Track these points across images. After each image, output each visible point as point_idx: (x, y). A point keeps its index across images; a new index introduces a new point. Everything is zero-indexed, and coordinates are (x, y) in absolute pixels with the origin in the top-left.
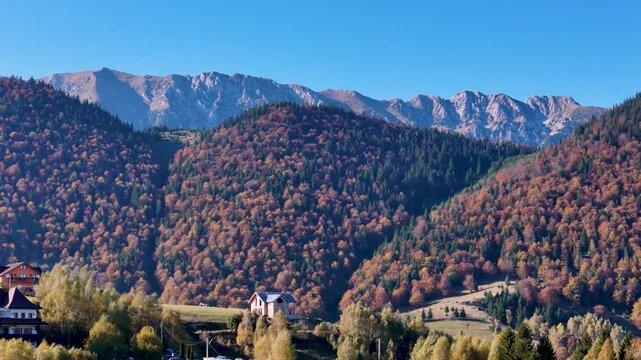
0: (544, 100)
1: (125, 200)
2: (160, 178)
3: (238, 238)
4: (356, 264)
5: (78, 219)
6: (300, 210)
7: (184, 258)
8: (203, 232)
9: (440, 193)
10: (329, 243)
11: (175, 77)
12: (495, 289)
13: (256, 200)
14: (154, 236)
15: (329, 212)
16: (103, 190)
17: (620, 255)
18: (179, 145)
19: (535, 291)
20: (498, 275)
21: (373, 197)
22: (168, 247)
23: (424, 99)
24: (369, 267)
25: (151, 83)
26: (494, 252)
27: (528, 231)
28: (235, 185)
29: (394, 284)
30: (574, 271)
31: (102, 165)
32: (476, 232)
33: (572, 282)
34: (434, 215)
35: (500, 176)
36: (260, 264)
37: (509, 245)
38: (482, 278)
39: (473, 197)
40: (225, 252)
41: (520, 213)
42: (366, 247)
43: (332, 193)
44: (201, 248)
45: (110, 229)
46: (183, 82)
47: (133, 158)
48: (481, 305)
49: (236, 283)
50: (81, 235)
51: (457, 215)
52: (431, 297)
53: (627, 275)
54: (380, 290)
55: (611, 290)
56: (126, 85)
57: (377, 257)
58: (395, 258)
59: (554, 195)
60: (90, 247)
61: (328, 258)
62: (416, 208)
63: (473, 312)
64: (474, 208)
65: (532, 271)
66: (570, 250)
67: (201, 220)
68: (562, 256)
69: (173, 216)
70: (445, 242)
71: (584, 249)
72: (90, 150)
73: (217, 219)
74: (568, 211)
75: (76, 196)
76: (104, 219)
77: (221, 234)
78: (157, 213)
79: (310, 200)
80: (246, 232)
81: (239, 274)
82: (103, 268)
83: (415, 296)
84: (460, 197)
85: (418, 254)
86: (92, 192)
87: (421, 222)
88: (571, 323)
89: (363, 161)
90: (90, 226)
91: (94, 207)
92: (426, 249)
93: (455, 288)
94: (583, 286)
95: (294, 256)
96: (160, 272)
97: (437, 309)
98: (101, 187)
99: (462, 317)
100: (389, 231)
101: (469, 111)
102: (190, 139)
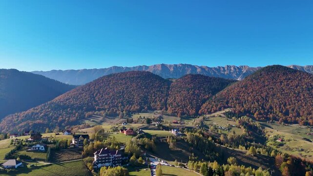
1: (162, 93)
2: (168, 88)
3: (181, 100)
4: (202, 105)
5: (154, 96)
6: (192, 94)
7: (172, 103)
8: (175, 99)
9: (218, 90)
10: (197, 101)
11: (175, 65)
12: (227, 110)
13: (185, 93)
14: (167, 99)
15: (197, 95)
16: (159, 91)
17: (252, 104)
18: (172, 82)
19: (235, 111)
20: (228, 107)
21: (206, 92)
22: (169, 101)
23: (219, 67)
24: (204, 105)
25: (170, 66)
26: (227, 102)
27: (234, 99)
28: (181, 90)
29: (209, 109)
30: (243, 107)
31: (159, 86)
32: (224, 99)
33: (242, 109)
35: (229, 87)
36: (185, 105)
37: (230, 101)
38: (225, 108)
39: (224, 91)
40: (179, 102)
41: (233, 95)
42: (204, 101)
43: (198, 91)
44: (175, 102)
45: (159, 98)
46: (176, 65)
47: (164, 85)
48: (224, 114)
50: (155, 99)
51: (221, 95)
52: (215, 111)
53: (254, 107)
54: (206, 110)
55: (250, 110)
56: (166, 66)
57: (206, 103)
58: (209, 103)
59: (239, 92)
60: (156, 102)
61: (196, 104)
62: (214, 94)
63: (223, 115)
64: (224, 94)
65: (235, 107)
66: (242, 102)
67: (175, 96)
68: (241, 104)
69: (170, 95)
70: (218, 101)
71: (245, 102)
72: (156, 84)
73: (178, 96)
74: (242, 95)
75: (154, 92)
77: (178, 99)
78: (167, 95)
79: (194, 93)
80: (182, 99)
81: (181, 106)
82: (158, 105)
83: (212, 111)
84: (221, 92)
85: (213, 103)
87: (214, 96)
88: (242, 117)
89: (204, 85)
90: (156, 97)
91: (157, 94)
92: (215, 102)
93: (220, 110)
94: (245, 110)
95: (191, 103)
96: (168, 106)
97: (216, 114)
98: (158, 90)
99: (220, 116)
100: (208, 98)
101: (228, 69)
102: (174, 81)
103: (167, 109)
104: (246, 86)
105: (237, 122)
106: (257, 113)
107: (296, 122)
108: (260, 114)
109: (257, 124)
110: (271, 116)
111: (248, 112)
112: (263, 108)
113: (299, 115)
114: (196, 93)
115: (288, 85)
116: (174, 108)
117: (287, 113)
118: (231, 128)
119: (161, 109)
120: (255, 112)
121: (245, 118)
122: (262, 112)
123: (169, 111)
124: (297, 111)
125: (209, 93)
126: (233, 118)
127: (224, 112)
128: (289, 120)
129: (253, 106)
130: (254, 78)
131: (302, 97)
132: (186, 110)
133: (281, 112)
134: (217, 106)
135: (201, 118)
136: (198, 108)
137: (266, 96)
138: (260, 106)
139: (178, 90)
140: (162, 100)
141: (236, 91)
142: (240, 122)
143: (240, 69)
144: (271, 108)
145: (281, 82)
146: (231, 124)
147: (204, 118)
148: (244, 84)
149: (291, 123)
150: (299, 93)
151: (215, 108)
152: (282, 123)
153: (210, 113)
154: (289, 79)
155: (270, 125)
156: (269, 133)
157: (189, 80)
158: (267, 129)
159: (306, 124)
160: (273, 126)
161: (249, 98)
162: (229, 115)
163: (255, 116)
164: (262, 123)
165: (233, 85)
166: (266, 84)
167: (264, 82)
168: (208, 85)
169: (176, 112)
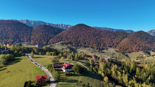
0: (68, 25)
1: (28, 33)
2: (31, 31)
3: (39, 37)
4: (50, 39)
5: (23, 35)
7: (33, 39)
8: (35, 36)
9: (58, 33)
10: (47, 38)
12: (62, 42)
13: (40, 34)
14: (30, 37)
19: (65, 42)
20: (62, 41)
22: (32, 38)
24: (51, 40)
26: (62, 39)
27: (65, 37)
28: (38, 32)
29: (53, 41)
30: (69, 41)
32: (60, 37)
33: (68, 41)
34: (57, 35)
35: (63, 32)
36: (41, 39)
37: (63, 38)
38: (61, 41)
39: (60, 34)
40: (37, 38)
41: (64, 35)
45: (26, 36)
47: (28, 29)
49: (38, 41)
50: (23, 36)
51: (59, 35)
52: (56, 43)
54: (52, 42)
56: (29, 21)
58: (53, 39)
59: (67, 34)
60: (24, 38)
61: (47, 39)
62: (55, 35)
64: (60, 35)
65: (65, 41)
67: (35, 35)
68: (68, 39)
69: (32, 35)
70: (58, 38)
71: (69, 39)
72: (24, 28)
73: (37, 35)
76: (25, 35)
77: (37, 37)
78: (31, 34)
79: (46, 34)
81: (39, 40)
82: (25, 39)
83: (55, 42)
86: (24, 32)
87: (56, 36)
90: (24, 36)
91: (24, 34)
92: (56, 38)
93: (58, 42)
94: (69, 42)
95: (44, 39)
96: (31, 40)
97: (56, 44)
98: (25, 32)
99: (58, 44)
100: (53, 37)
101: (61, 25)
102: (34, 27)
103: (30, 42)
104: (70, 32)
105: (66, 47)
106: (74, 43)
107: (88, 47)
108: (75, 44)
109: (74, 47)
110: (80, 44)
111: (70, 43)
112: (77, 41)
113: (89, 44)
114: (47, 34)
115: (86, 32)
116: (35, 41)
117: (85, 43)
118: (63, 49)
119: (27, 41)
120: (73, 43)
121: (69, 45)
122: (76, 43)
123: (32, 43)
124: (89, 42)
125: (53, 34)
126: (64, 45)
127: (60, 43)
128: (86, 46)
129: (72, 40)
130: (73, 29)
131: (91, 37)
132: (42, 42)
133: (83, 43)
134: (57, 40)
135: (49, 45)
136: (48, 41)
137: (78, 36)
138: (75, 40)
139: (37, 32)
140: (27, 37)
141: (65, 34)
142: (67, 47)
143: (67, 26)
144: (80, 41)
145: (84, 31)
146: (63, 48)
147: (51, 45)
148: (69, 31)
149: (87, 47)
150: (90, 35)
151: (56, 41)
152: (84, 47)
153: (54, 43)
154: (87, 30)
155: (79, 48)
156: (78, 51)
157: (43, 27)
158: (78, 49)
159: (92, 47)
160: (80, 49)
161: (71, 37)
162: (62, 44)
163: (73, 44)
164: (76, 47)
165: (64, 31)
166: (78, 31)
167: (77, 30)
168: (53, 30)
169: (36, 43)
